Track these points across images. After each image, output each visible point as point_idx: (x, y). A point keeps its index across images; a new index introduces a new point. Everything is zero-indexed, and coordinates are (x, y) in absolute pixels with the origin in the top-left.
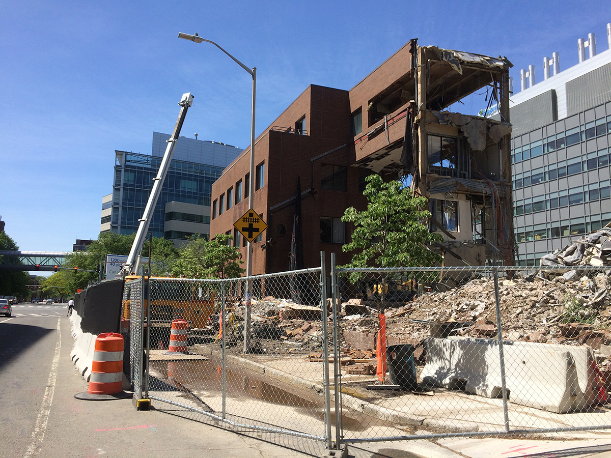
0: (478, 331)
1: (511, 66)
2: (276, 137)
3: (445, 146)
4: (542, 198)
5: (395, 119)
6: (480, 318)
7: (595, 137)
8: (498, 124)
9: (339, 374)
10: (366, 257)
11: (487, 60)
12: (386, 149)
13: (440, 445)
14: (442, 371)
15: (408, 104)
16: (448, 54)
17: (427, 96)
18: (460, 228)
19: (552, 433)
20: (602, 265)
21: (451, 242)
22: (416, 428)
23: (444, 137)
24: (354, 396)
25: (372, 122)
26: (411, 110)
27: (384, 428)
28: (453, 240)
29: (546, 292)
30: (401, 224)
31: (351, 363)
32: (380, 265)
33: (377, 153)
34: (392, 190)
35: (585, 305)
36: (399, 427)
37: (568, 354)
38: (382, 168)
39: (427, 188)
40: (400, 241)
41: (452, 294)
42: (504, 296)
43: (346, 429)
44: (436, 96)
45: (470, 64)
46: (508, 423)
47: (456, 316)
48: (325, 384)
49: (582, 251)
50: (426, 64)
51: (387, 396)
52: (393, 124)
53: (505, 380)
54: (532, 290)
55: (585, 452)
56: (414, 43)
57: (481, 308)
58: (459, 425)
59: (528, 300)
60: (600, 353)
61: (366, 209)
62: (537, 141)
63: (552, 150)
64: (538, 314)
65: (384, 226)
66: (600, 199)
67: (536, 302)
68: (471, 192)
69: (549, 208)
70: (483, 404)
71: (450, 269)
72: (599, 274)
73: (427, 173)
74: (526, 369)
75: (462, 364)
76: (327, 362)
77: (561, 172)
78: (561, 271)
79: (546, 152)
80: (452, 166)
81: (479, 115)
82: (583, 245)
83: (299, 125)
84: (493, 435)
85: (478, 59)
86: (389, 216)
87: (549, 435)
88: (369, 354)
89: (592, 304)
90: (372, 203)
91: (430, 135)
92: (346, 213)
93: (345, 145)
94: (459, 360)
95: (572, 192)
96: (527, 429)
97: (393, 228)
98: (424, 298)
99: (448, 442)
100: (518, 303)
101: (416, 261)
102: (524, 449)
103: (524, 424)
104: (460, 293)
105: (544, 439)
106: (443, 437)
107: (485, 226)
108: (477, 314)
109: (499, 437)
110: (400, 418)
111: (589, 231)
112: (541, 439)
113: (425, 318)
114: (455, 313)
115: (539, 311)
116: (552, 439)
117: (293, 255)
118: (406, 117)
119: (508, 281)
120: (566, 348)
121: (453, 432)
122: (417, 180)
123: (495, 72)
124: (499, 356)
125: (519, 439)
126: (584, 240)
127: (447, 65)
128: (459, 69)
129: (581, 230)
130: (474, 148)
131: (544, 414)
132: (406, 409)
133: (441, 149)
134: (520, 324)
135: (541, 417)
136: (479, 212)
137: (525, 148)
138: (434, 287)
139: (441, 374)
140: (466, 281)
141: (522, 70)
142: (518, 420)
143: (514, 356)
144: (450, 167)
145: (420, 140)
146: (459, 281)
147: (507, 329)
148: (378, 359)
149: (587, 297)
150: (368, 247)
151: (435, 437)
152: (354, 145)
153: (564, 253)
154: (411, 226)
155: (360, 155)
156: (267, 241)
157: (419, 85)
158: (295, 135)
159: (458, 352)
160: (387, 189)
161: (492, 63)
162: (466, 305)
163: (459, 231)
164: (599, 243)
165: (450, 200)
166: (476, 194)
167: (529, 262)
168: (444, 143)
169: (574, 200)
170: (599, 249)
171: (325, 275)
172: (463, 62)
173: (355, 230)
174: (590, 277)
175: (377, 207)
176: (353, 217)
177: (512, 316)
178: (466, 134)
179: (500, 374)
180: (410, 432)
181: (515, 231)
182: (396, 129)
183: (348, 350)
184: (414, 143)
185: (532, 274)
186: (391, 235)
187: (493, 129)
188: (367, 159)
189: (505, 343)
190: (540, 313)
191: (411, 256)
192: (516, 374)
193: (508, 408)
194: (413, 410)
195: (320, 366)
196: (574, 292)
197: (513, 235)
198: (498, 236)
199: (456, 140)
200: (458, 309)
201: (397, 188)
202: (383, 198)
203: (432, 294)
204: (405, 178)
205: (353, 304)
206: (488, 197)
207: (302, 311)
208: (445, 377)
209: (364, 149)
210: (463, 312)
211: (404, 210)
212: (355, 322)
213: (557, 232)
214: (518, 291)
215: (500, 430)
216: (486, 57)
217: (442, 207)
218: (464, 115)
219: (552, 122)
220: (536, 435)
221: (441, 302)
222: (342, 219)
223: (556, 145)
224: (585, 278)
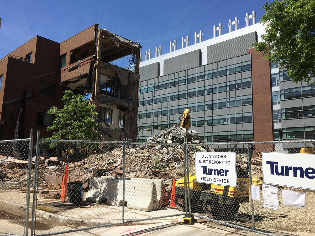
0: (116, 173)
1: (142, 48)
2: (12, 61)
3: (109, 81)
4: (151, 111)
5: (84, 63)
6: (118, 167)
7: (174, 86)
8: (134, 74)
9: (36, 199)
10: (60, 134)
11: (131, 43)
12: (78, 78)
13: (90, 233)
14: (96, 194)
15: (92, 57)
16: (113, 35)
17: (102, 54)
18: (113, 122)
19: (143, 221)
20: (172, 143)
21: (108, 129)
22: (78, 225)
23: (108, 76)
24: (46, 211)
25: (71, 62)
26: (93, 60)
27: (60, 227)
28: (109, 128)
29: (148, 155)
30: (81, 117)
31: (48, 192)
32: (68, 139)
33: (73, 79)
34: (78, 99)
35: (163, 161)
36: (69, 225)
37: (154, 183)
38: (75, 88)
39: (99, 101)
40: (80, 127)
41: (106, 155)
42: (130, 156)
43: (37, 230)
44: (106, 55)
45: (123, 43)
46: (124, 218)
47: (107, 166)
48: (27, 205)
49: (164, 136)
50: (102, 38)
51: (65, 210)
52: (83, 65)
53: (124, 197)
54: (142, 153)
55: (157, 229)
56: (96, 26)
57: (119, 162)
58: (100, 222)
59: (140, 158)
60: (167, 182)
61: (63, 108)
62: (150, 84)
63: (156, 90)
64: (144, 165)
65: (72, 118)
66: (173, 114)
67: (144, 159)
68: (119, 105)
69: (153, 116)
70: (113, 210)
71: (106, 142)
72: (170, 147)
73: (99, 93)
74: (134, 191)
75: (106, 190)
76: (29, 192)
77: (159, 100)
78: (155, 145)
79: (154, 90)
80: (111, 91)
81: (126, 68)
82: (165, 134)
83: (28, 56)
84: (116, 225)
85: (127, 41)
86: (75, 113)
87: (142, 222)
88: (58, 187)
89: (167, 160)
90: (66, 105)
91: (102, 74)
92: (51, 109)
93: (55, 72)
94: (105, 188)
95: (163, 110)
96: (132, 220)
97: (77, 120)
98: (92, 157)
99: (94, 231)
100: (136, 160)
101: (88, 137)
102: (130, 230)
103: (131, 218)
104: (110, 155)
105: (140, 224)
106: (92, 228)
107: (124, 122)
108: (117, 165)
109: (120, 226)
110: (70, 221)
111: (169, 127)
112: (138, 225)
113: (91, 167)
114: (107, 165)
115: (145, 163)
116: (143, 224)
117: (17, 131)
118: (90, 63)
119: (133, 149)
120: (153, 180)
121: (97, 225)
122: (94, 96)
123: (134, 49)
124: (122, 185)
125: (128, 225)
126: (166, 132)
127: (112, 41)
128: (118, 44)
129: (165, 127)
130: (122, 84)
131: (140, 212)
132: (73, 216)
133: (107, 82)
134: (136, 169)
135: (139, 214)
136: (122, 115)
137: (145, 87)
138: (98, 151)
139: (95, 196)
140: (113, 148)
141: (146, 51)
142: (129, 216)
143: (130, 185)
144: (110, 91)
145: (96, 76)
146: (110, 148)
147: (129, 172)
148: (63, 189)
149: (164, 157)
150: (62, 129)
151: (88, 229)
152: (61, 73)
153: (157, 137)
154: (86, 119)
155: (63, 79)
156: (1, 122)
157: (98, 48)
158: (25, 63)
159: (105, 184)
160: (75, 98)
161: (133, 44)
162: (112, 160)
163: (112, 124)
164: (171, 133)
165: (109, 108)
166: (121, 106)
167: (143, 140)
168: (108, 79)
169: (163, 113)
170: (171, 136)
171: (32, 143)
172: (120, 41)
173: (55, 119)
174: (167, 148)
175: (69, 107)
176: (55, 112)
177: (133, 166)
178: (119, 76)
179: (122, 194)
180: (75, 228)
181: (138, 126)
182: (85, 68)
183: (47, 185)
184: (93, 77)
185: (144, 146)
186: (75, 123)
187: (132, 76)
188: (67, 82)
189: (126, 179)
190: (145, 164)
191: (85, 135)
192: (129, 194)
193: (125, 211)
194: (77, 216)
195: (24, 195)
196: (160, 155)
197: (137, 127)
198: (130, 127)
199: (114, 78)
200: (108, 163)
201: (81, 99)
202: (73, 103)
203: (96, 155)
204: (88, 94)
205: (52, 160)
206: (127, 108)
207: (19, 164)
208: (97, 197)
209: (66, 76)
210: (110, 164)
211: (83, 111)
212: (52, 170)
213: (156, 127)
214: (136, 154)
215: (120, 222)
216: (131, 41)
217: (105, 111)
218: (118, 67)
219: (157, 77)
220: (136, 223)
221: (100, 159)
222: (48, 112)
223: (158, 87)
224: (164, 149)
